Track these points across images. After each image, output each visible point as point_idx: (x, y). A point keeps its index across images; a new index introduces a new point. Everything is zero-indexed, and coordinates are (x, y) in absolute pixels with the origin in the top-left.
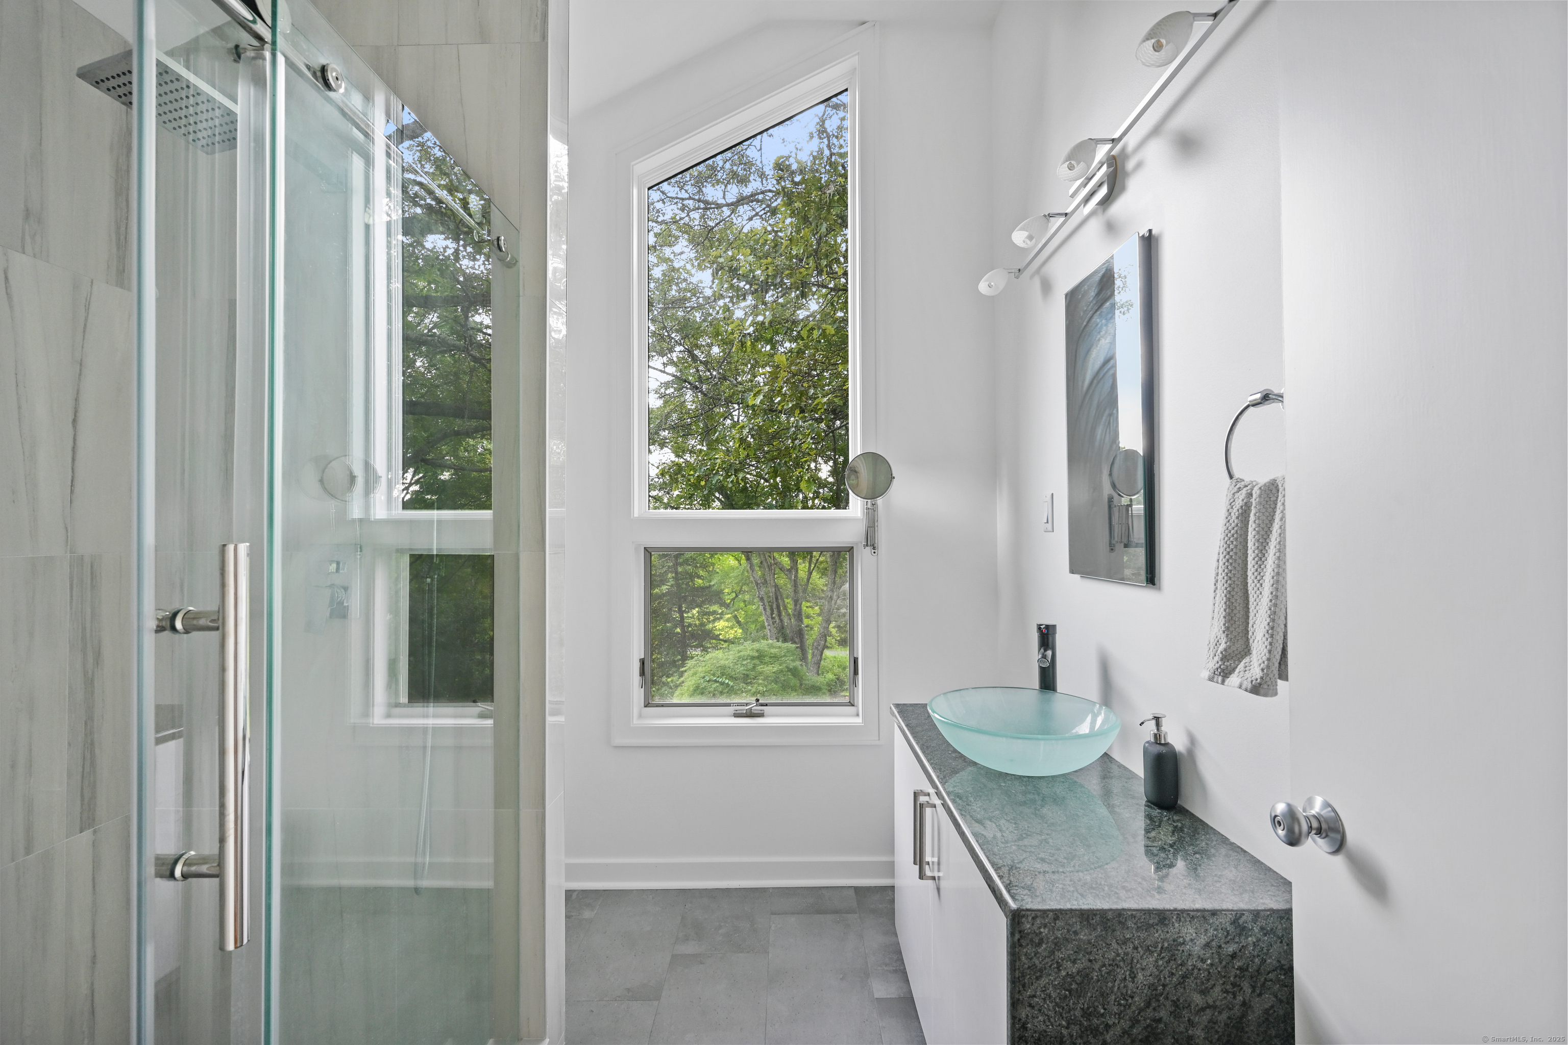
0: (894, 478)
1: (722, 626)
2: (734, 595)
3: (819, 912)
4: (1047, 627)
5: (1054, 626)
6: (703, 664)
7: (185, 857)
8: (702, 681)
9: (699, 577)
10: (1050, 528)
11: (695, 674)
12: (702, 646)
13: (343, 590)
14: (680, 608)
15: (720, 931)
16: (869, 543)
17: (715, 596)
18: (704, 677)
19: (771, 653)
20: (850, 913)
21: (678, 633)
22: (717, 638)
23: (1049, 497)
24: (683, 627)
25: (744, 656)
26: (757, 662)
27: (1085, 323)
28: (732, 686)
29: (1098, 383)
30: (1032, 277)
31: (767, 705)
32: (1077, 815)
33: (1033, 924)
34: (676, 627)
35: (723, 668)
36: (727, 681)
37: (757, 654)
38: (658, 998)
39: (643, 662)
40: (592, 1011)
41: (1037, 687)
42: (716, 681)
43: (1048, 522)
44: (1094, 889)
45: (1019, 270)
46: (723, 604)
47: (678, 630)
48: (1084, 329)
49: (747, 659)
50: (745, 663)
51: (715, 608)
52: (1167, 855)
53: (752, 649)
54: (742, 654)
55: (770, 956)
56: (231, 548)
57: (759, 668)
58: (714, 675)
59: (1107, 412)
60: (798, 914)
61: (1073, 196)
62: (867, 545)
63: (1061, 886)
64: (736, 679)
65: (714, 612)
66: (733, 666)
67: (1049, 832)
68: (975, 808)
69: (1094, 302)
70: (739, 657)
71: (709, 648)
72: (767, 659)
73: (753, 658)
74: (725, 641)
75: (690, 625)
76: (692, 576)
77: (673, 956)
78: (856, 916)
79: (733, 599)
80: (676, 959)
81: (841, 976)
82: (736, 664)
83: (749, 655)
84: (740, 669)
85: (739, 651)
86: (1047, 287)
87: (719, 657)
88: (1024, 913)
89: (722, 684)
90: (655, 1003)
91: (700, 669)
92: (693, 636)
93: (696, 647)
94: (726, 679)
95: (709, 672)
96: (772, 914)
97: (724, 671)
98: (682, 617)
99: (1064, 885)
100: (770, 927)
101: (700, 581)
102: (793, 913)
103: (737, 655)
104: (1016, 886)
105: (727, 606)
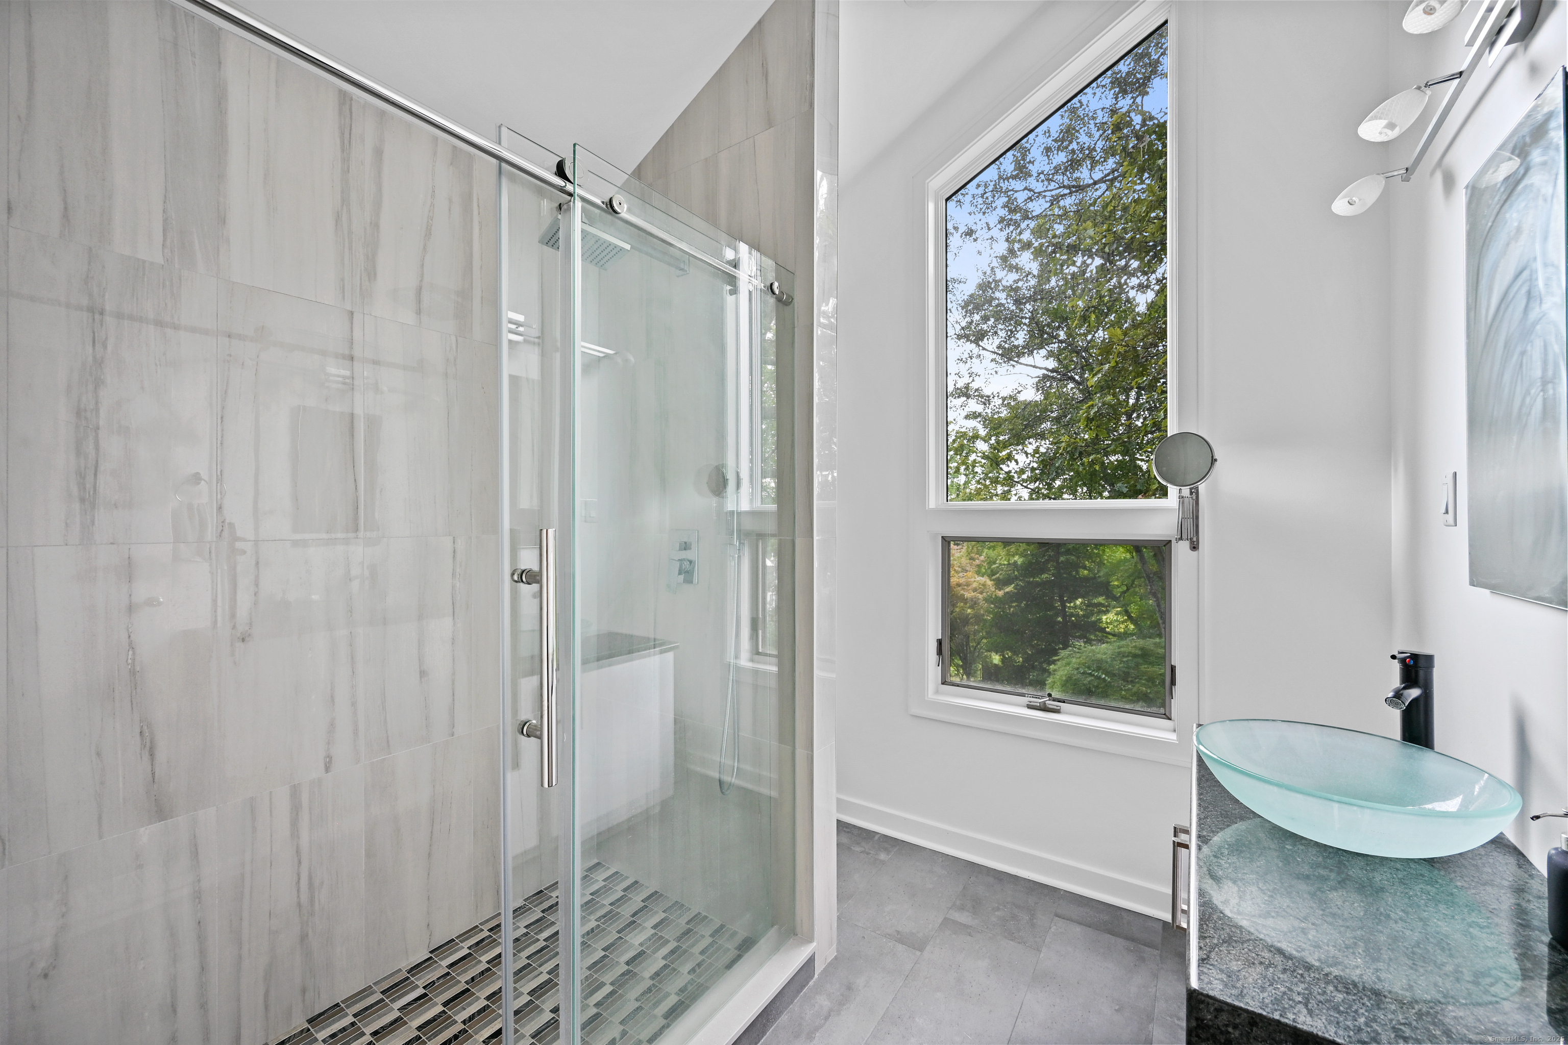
0: (1216, 460)
1: (1111, 618)
2: (1125, 588)
3: (1111, 932)
4: (1415, 657)
5: (1429, 659)
6: (1078, 655)
7: (530, 722)
8: (1076, 672)
9: (1085, 568)
10: (1451, 521)
11: (1068, 664)
12: (1085, 637)
13: (688, 563)
14: (1061, 597)
15: (996, 913)
16: (1184, 536)
17: (1105, 589)
18: (1078, 669)
19: (1158, 654)
20: (1149, 947)
21: (1059, 622)
22: (1103, 630)
23: (1451, 476)
24: (1064, 617)
25: (1125, 652)
26: (1140, 660)
27: (1490, 224)
28: (1109, 682)
29: (1508, 307)
30: (1432, 173)
31: (1064, 702)
32: (1388, 917)
33: (1216, 1017)
34: (1058, 617)
35: (1100, 661)
36: (1104, 676)
37: (1139, 652)
38: (921, 950)
39: (940, 642)
40: (864, 938)
41: (1397, 733)
42: (1090, 674)
43: (1447, 512)
44: (1339, 1012)
45: (1407, 169)
46: (1110, 595)
47: (1060, 619)
48: (1488, 232)
49: (1128, 656)
50: (1125, 659)
51: (1101, 599)
52: (1529, 1020)
53: (1135, 647)
54: (1122, 649)
55: (1042, 955)
56: (545, 531)
57: (1143, 668)
58: (1089, 668)
59: (1519, 350)
60: (1084, 925)
61: (1470, 44)
62: (1181, 539)
63: (1283, 989)
64: (1114, 675)
65: (1100, 604)
66: (1112, 661)
67: (1319, 922)
68: (1223, 862)
69: (1502, 189)
70: (1119, 653)
71: (1094, 640)
72: (1152, 659)
73: (1135, 656)
74: (1114, 635)
75: (1072, 615)
76: (1076, 566)
77: (945, 919)
78: (1156, 952)
79: (1124, 592)
80: (947, 923)
81: (1117, 1007)
82: (1113, 659)
83: (1130, 653)
84: (1118, 666)
85: (1119, 647)
86: (1449, 182)
87: (1103, 650)
88: (1203, 998)
89: (1099, 678)
90: (918, 953)
91: (1074, 660)
92: (1075, 626)
93: (1080, 637)
94: (1102, 674)
95: (1084, 664)
96: (1057, 915)
97: (1100, 665)
98: (1064, 606)
99: (1290, 989)
100: (1050, 928)
101: (1086, 572)
102: (1080, 923)
103: (1117, 650)
104: (1212, 965)
105: (1115, 598)
